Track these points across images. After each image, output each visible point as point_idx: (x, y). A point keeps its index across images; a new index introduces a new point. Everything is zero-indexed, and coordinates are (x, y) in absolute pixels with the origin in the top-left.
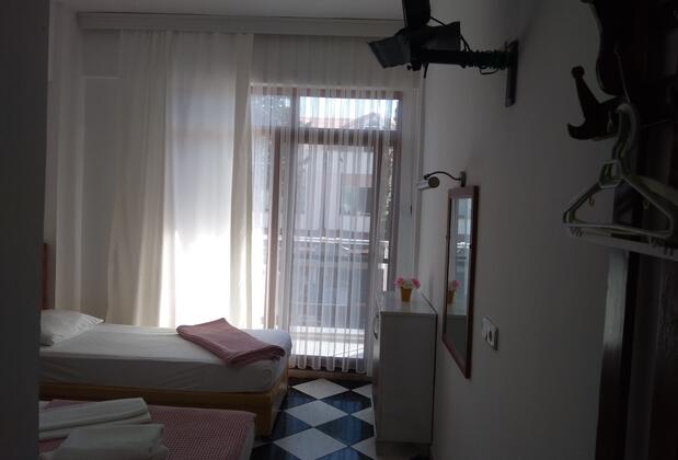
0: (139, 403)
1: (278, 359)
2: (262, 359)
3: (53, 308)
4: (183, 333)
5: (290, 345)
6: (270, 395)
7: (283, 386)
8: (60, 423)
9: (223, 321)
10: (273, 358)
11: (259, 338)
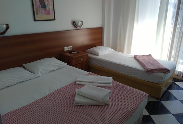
0: (110, 79)
1: (167, 73)
2: (160, 72)
3: (103, 46)
4: (136, 58)
5: (175, 68)
6: (161, 85)
7: (171, 81)
8: (84, 80)
9: (150, 55)
10: (165, 73)
11: (162, 64)
